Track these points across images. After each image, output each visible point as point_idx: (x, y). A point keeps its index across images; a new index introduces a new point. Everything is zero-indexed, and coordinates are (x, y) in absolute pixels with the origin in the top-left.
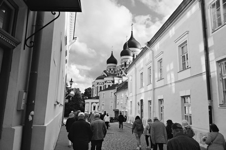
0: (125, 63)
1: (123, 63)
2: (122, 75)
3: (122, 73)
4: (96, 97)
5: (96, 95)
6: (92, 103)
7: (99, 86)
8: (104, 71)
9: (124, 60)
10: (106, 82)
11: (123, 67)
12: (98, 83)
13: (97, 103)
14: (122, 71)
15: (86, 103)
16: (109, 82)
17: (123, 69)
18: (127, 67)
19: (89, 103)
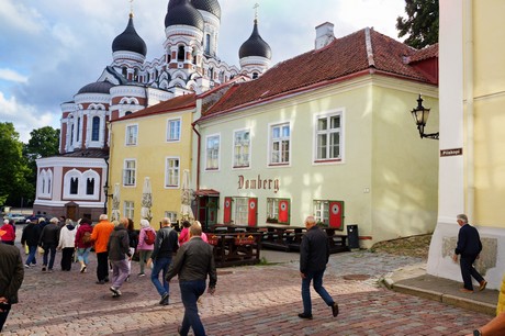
0: (182, 49)
1: (175, 49)
2: (171, 84)
3: (169, 79)
4: (76, 150)
5: (77, 145)
6: (66, 170)
7: (91, 114)
8: (107, 69)
9: (177, 39)
10: (116, 101)
11: (172, 61)
12: (86, 106)
13: (82, 170)
14: (171, 71)
15: (41, 169)
16: (129, 101)
17: (174, 66)
18: (186, 61)
19: (52, 168)
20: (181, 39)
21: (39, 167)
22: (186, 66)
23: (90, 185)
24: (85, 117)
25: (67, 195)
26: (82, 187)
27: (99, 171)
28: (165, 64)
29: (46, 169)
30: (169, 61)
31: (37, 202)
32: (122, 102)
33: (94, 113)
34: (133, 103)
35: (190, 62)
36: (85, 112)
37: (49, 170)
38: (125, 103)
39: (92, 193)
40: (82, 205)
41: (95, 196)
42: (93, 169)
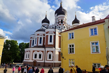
0: (62, 21)
1: (60, 20)
2: (60, 29)
5: (35, 45)
6: (34, 51)
7: (39, 37)
8: (43, 26)
12: (38, 35)
13: (38, 51)
14: (59, 26)
15: (26, 51)
16: (51, 32)
17: (60, 24)
18: (63, 23)
19: (30, 51)
20: (62, 18)
21: (25, 51)
22: (63, 24)
23: (40, 56)
24: (38, 37)
25: (34, 59)
26: (38, 56)
27: (43, 52)
28: (58, 24)
29: (28, 51)
30: (59, 24)
31: (24, 61)
32: (49, 33)
33: (40, 36)
34: (52, 33)
35: (64, 23)
36: (38, 36)
37: (29, 52)
38: (50, 33)
39: (41, 58)
40: (38, 61)
41: (41, 59)
42: (41, 51)
